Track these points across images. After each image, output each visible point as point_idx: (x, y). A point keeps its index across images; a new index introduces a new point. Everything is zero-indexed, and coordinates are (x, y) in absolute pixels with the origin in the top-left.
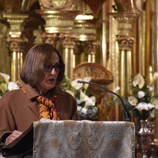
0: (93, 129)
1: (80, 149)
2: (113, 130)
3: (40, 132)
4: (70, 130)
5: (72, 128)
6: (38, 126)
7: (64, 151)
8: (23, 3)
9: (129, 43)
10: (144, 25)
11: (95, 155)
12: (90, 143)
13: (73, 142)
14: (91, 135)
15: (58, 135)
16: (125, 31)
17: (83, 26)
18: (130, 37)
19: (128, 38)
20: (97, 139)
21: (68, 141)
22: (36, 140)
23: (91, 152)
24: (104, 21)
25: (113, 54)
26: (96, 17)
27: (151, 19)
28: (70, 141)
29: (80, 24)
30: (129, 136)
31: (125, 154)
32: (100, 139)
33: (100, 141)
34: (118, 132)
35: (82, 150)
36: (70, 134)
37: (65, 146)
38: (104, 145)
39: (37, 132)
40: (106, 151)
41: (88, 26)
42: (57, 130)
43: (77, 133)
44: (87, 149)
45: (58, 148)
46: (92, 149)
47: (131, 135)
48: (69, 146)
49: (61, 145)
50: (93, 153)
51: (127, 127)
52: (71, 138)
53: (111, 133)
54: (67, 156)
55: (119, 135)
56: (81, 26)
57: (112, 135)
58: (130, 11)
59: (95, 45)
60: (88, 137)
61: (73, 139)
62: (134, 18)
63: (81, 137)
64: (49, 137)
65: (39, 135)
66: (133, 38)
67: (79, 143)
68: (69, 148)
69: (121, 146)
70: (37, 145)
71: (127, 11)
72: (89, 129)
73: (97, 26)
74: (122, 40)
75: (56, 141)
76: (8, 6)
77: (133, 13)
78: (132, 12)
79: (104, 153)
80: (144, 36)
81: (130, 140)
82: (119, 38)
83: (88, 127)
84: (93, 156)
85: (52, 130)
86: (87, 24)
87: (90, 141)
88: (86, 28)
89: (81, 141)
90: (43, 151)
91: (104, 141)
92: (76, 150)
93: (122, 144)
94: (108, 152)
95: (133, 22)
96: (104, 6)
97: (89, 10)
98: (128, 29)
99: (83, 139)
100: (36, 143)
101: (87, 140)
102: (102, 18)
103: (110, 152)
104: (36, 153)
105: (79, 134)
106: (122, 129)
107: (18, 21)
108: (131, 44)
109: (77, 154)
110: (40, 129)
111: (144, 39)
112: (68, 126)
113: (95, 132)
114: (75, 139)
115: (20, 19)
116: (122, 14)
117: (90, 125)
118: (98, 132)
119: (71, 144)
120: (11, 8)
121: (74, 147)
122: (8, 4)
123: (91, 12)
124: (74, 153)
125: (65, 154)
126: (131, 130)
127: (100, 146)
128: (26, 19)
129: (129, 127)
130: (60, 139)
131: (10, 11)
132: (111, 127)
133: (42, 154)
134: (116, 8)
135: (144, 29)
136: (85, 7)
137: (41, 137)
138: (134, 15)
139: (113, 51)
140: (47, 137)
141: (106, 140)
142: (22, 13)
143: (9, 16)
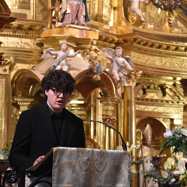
0: (99, 155)
1: (89, 170)
2: (114, 157)
3: (58, 156)
4: (81, 155)
5: (82, 154)
6: (57, 151)
7: (76, 171)
8: (30, 90)
9: (112, 121)
10: (123, 110)
11: (100, 175)
12: (96, 166)
13: (83, 165)
14: (97, 160)
15: (72, 159)
16: (109, 112)
17: (76, 108)
18: (113, 116)
19: (112, 117)
20: (102, 163)
21: (79, 164)
22: (55, 162)
23: (97, 173)
24: (92, 106)
25: (99, 132)
26: (87, 102)
27: (128, 105)
28: (81, 164)
29: (74, 107)
30: (126, 162)
31: (123, 176)
32: (104, 163)
33: (104, 165)
34: (118, 158)
35: (90, 171)
36: (81, 158)
37: (77, 167)
38: (107, 169)
39: (56, 155)
40: (108, 173)
41: (79, 108)
42: (71, 155)
43: (86, 158)
44: (94, 171)
45: (71, 169)
46: (98, 171)
47: (128, 161)
48: (80, 167)
49: (74, 166)
50: (98, 174)
51: (125, 155)
52: (82, 162)
53: (113, 159)
54: (78, 175)
55: (119, 161)
56: (74, 108)
57: (113, 161)
58: (113, 96)
59: (85, 123)
60: (95, 161)
61: (83, 162)
62: (116, 102)
63: (90, 161)
64: (65, 160)
65: (57, 158)
66: (115, 118)
67: (88, 166)
68: (80, 169)
69: (120, 169)
70: (56, 166)
71: (111, 96)
72: (96, 155)
73: (87, 109)
74: (107, 119)
75: (70, 163)
76: (19, 92)
77: (116, 98)
78: (114, 98)
79: (107, 175)
80: (122, 119)
81: (127, 165)
82: (104, 117)
83: (95, 153)
84: (99, 176)
85: (67, 154)
86: (79, 107)
87: (97, 165)
88: (79, 110)
89: (89, 164)
90: (61, 170)
91: (107, 165)
92: (86, 171)
93: (121, 168)
94: (110, 174)
95: (115, 105)
96: (92, 94)
97: (80, 97)
98: (112, 110)
99: (91, 163)
100: (55, 164)
101: (94, 163)
102: (91, 103)
103: (111, 173)
104: (55, 172)
105: (88, 159)
106: (121, 156)
107: (26, 103)
108: (114, 122)
109: (86, 174)
110: (58, 154)
111: (122, 121)
112: (79, 152)
113: (100, 158)
114: (85, 162)
115: (27, 102)
116: (107, 99)
117: (97, 152)
118: (103, 158)
119: (82, 166)
120: (21, 93)
121: (84, 169)
122: (18, 90)
123: (82, 98)
124: (84, 173)
125: (77, 173)
126: (128, 158)
127: (104, 168)
128: (32, 101)
129: (127, 155)
130: (74, 162)
131: (20, 95)
132: (113, 155)
133: (60, 173)
134: (102, 94)
135: (123, 114)
136: (78, 94)
137: (59, 160)
138: (116, 99)
139: (99, 129)
140: (63, 160)
141: (109, 165)
142: (29, 97)
143: (19, 100)
